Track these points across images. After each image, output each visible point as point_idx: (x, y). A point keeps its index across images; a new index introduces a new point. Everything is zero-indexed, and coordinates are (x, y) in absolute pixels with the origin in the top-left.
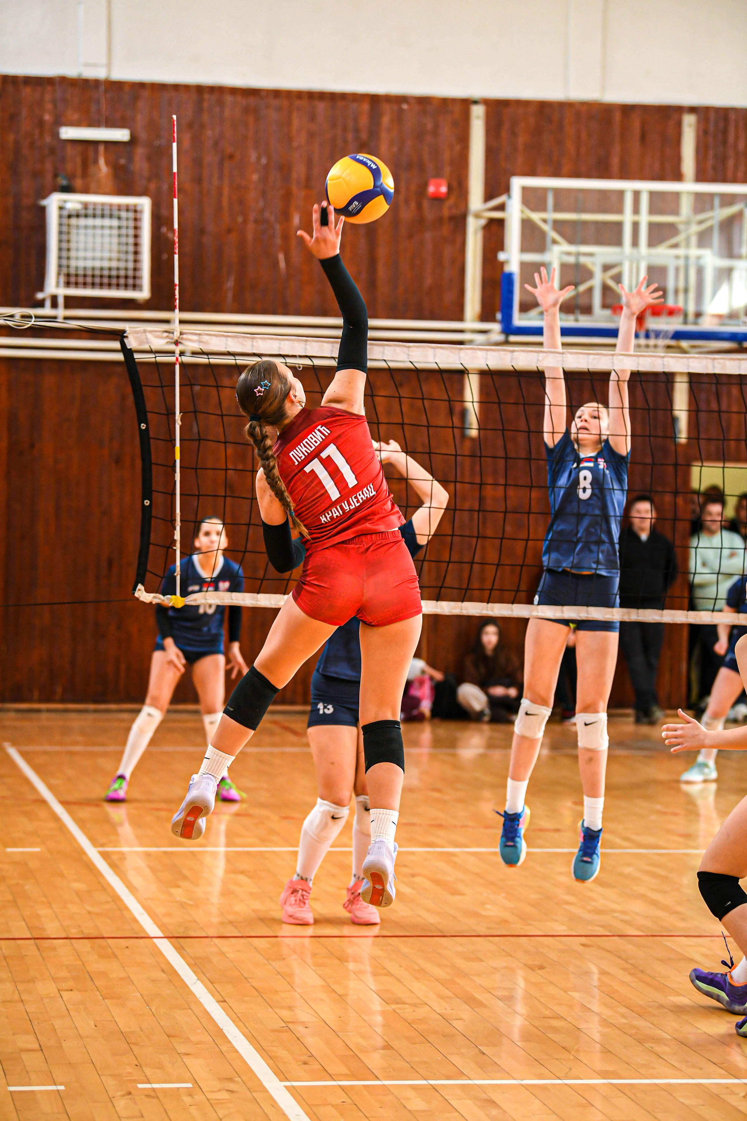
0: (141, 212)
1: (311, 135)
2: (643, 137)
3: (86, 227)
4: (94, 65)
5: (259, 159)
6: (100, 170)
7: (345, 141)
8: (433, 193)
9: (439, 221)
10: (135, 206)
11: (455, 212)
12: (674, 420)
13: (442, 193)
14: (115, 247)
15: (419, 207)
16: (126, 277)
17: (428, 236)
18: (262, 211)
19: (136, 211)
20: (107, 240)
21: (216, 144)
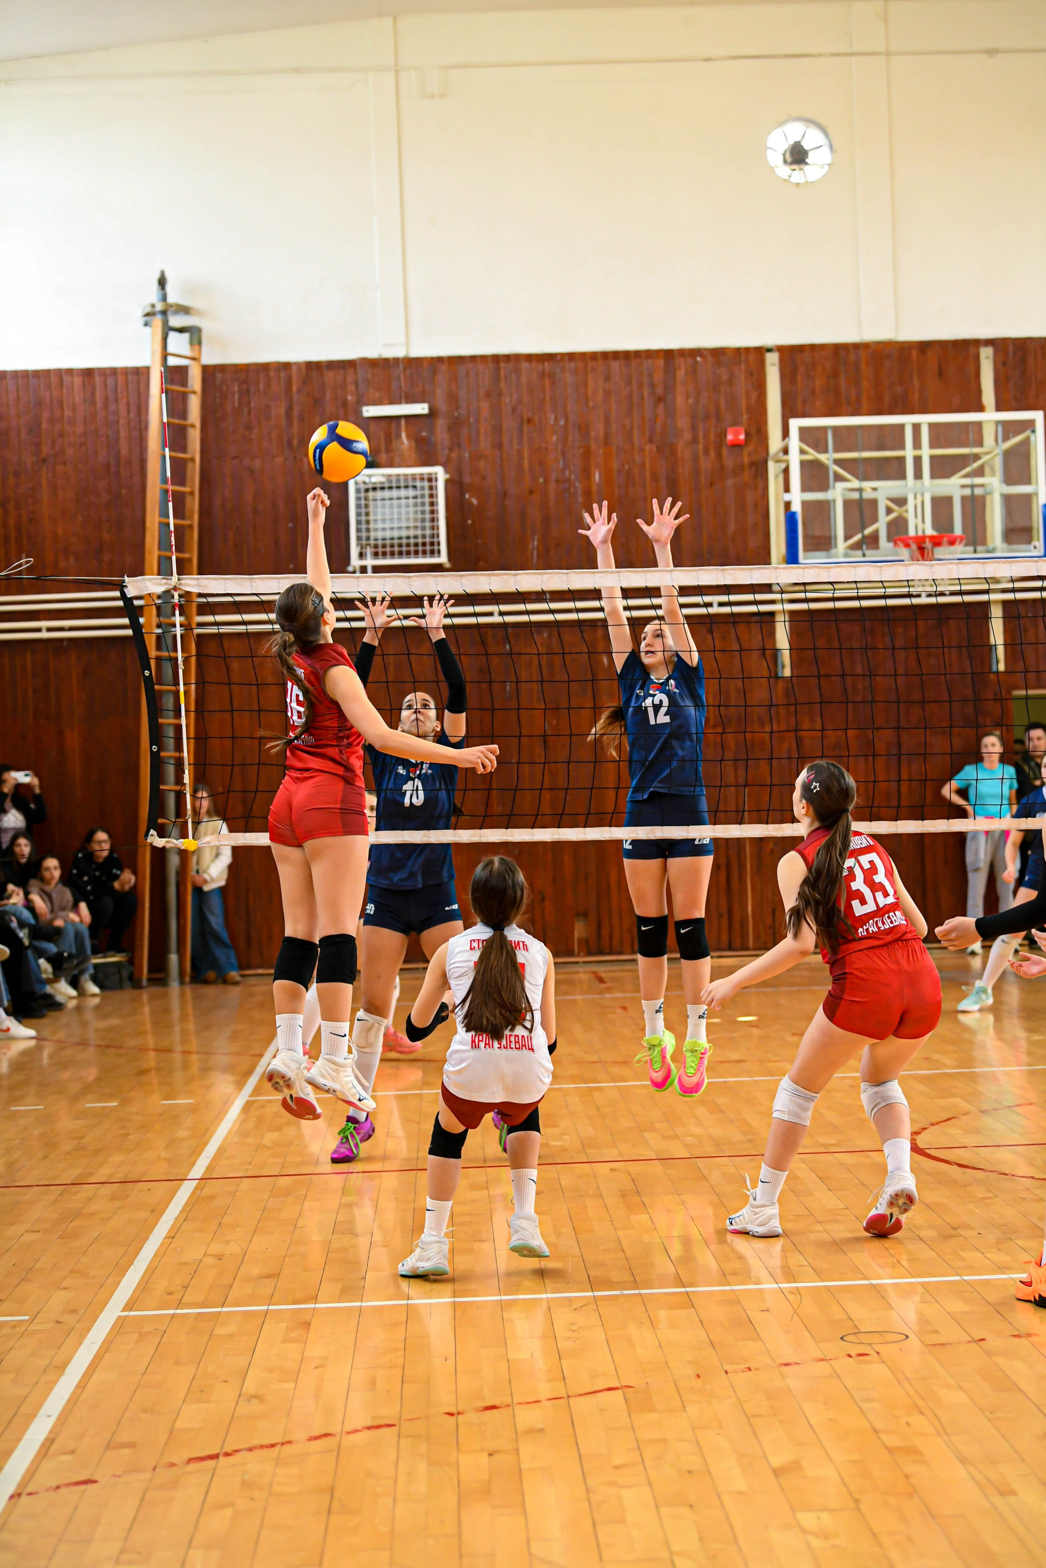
0: (436, 480)
1: (608, 394)
2: (940, 374)
3: (383, 499)
4: (393, 345)
5: (556, 419)
6: (403, 443)
7: (643, 398)
8: (731, 441)
9: (740, 468)
10: (430, 474)
11: (755, 458)
12: (991, 648)
13: (741, 440)
14: (412, 516)
15: (719, 454)
16: (424, 544)
17: (730, 482)
18: (563, 470)
19: (430, 480)
20: (403, 510)
21: (514, 410)
